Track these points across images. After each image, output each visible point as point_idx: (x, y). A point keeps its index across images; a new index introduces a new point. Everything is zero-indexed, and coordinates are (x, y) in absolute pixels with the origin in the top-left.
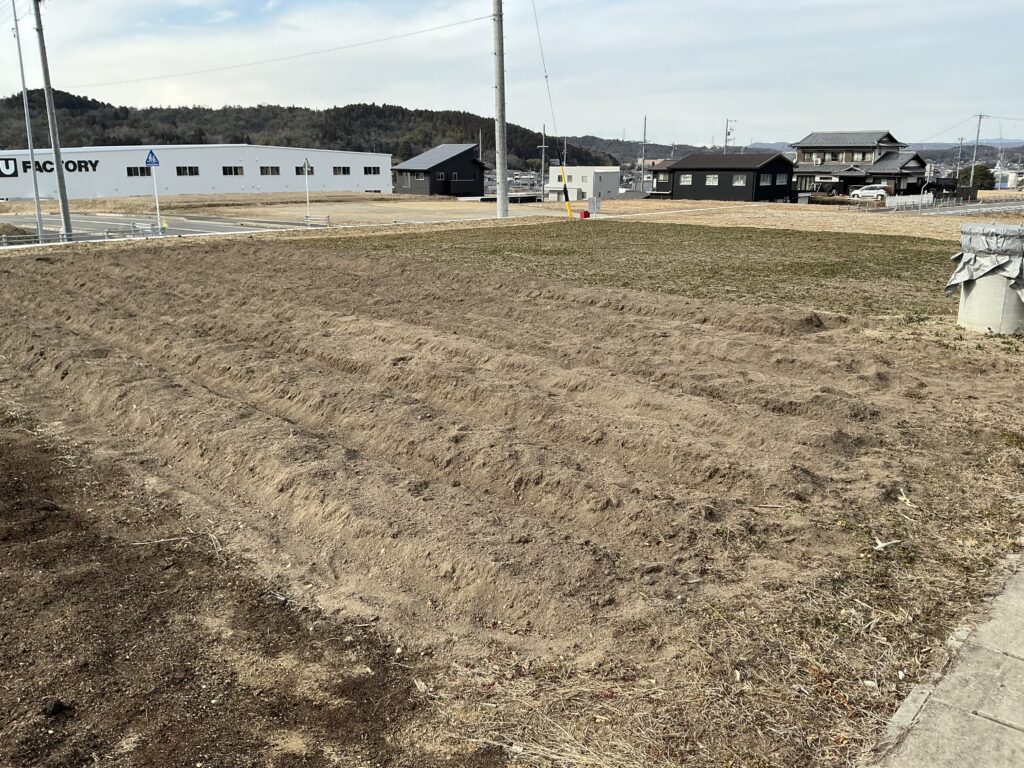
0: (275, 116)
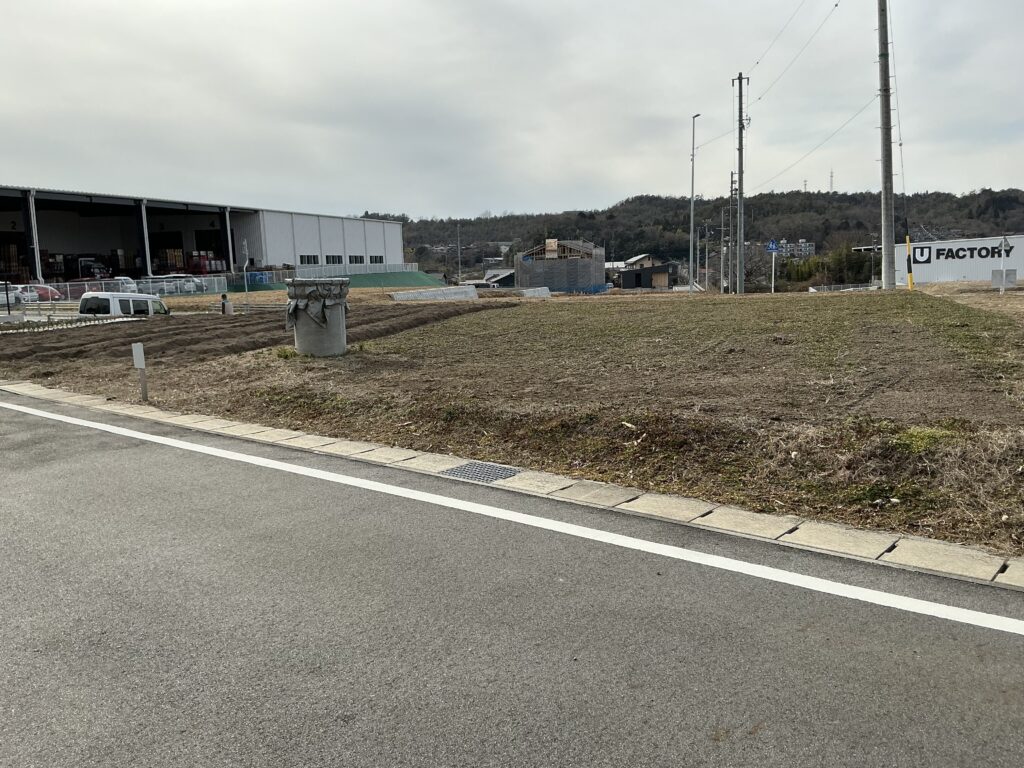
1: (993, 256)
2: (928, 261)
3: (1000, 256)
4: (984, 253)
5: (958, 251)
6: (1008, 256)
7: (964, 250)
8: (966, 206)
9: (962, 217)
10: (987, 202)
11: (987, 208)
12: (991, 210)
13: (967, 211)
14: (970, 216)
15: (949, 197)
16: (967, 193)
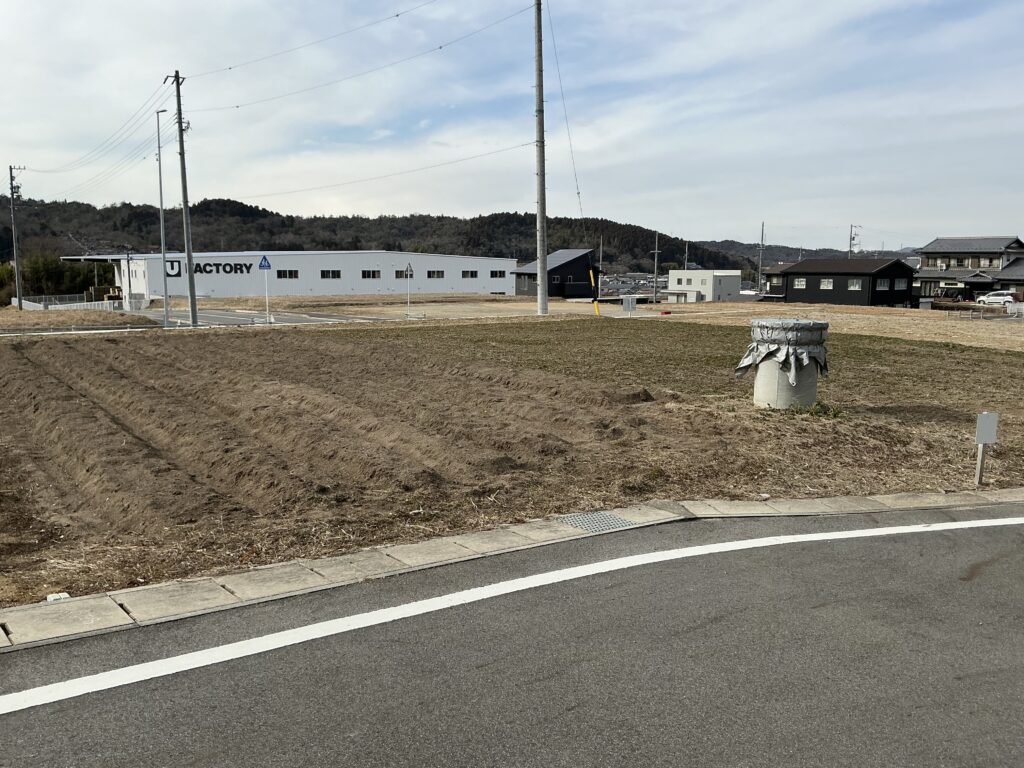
0: (426, 225)
1: (236, 272)
2: (179, 275)
3: (242, 272)
4: (228, 269)
5: (206, 265)
6: (248, 272)
7: (210, 265)
8: (109, 218)
9: (107, 229)
10: (129, 215)
11: (130, 222)
12: (134, 224)
13: (110, 223)
14: (115, 228)
15: (89, 208)
16: (109, 205)
